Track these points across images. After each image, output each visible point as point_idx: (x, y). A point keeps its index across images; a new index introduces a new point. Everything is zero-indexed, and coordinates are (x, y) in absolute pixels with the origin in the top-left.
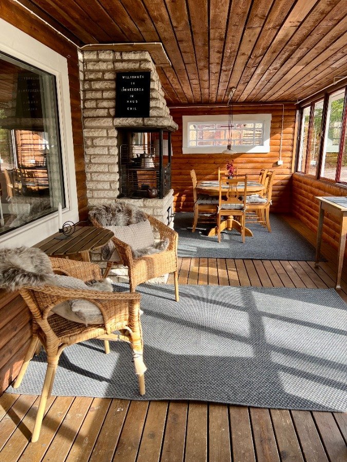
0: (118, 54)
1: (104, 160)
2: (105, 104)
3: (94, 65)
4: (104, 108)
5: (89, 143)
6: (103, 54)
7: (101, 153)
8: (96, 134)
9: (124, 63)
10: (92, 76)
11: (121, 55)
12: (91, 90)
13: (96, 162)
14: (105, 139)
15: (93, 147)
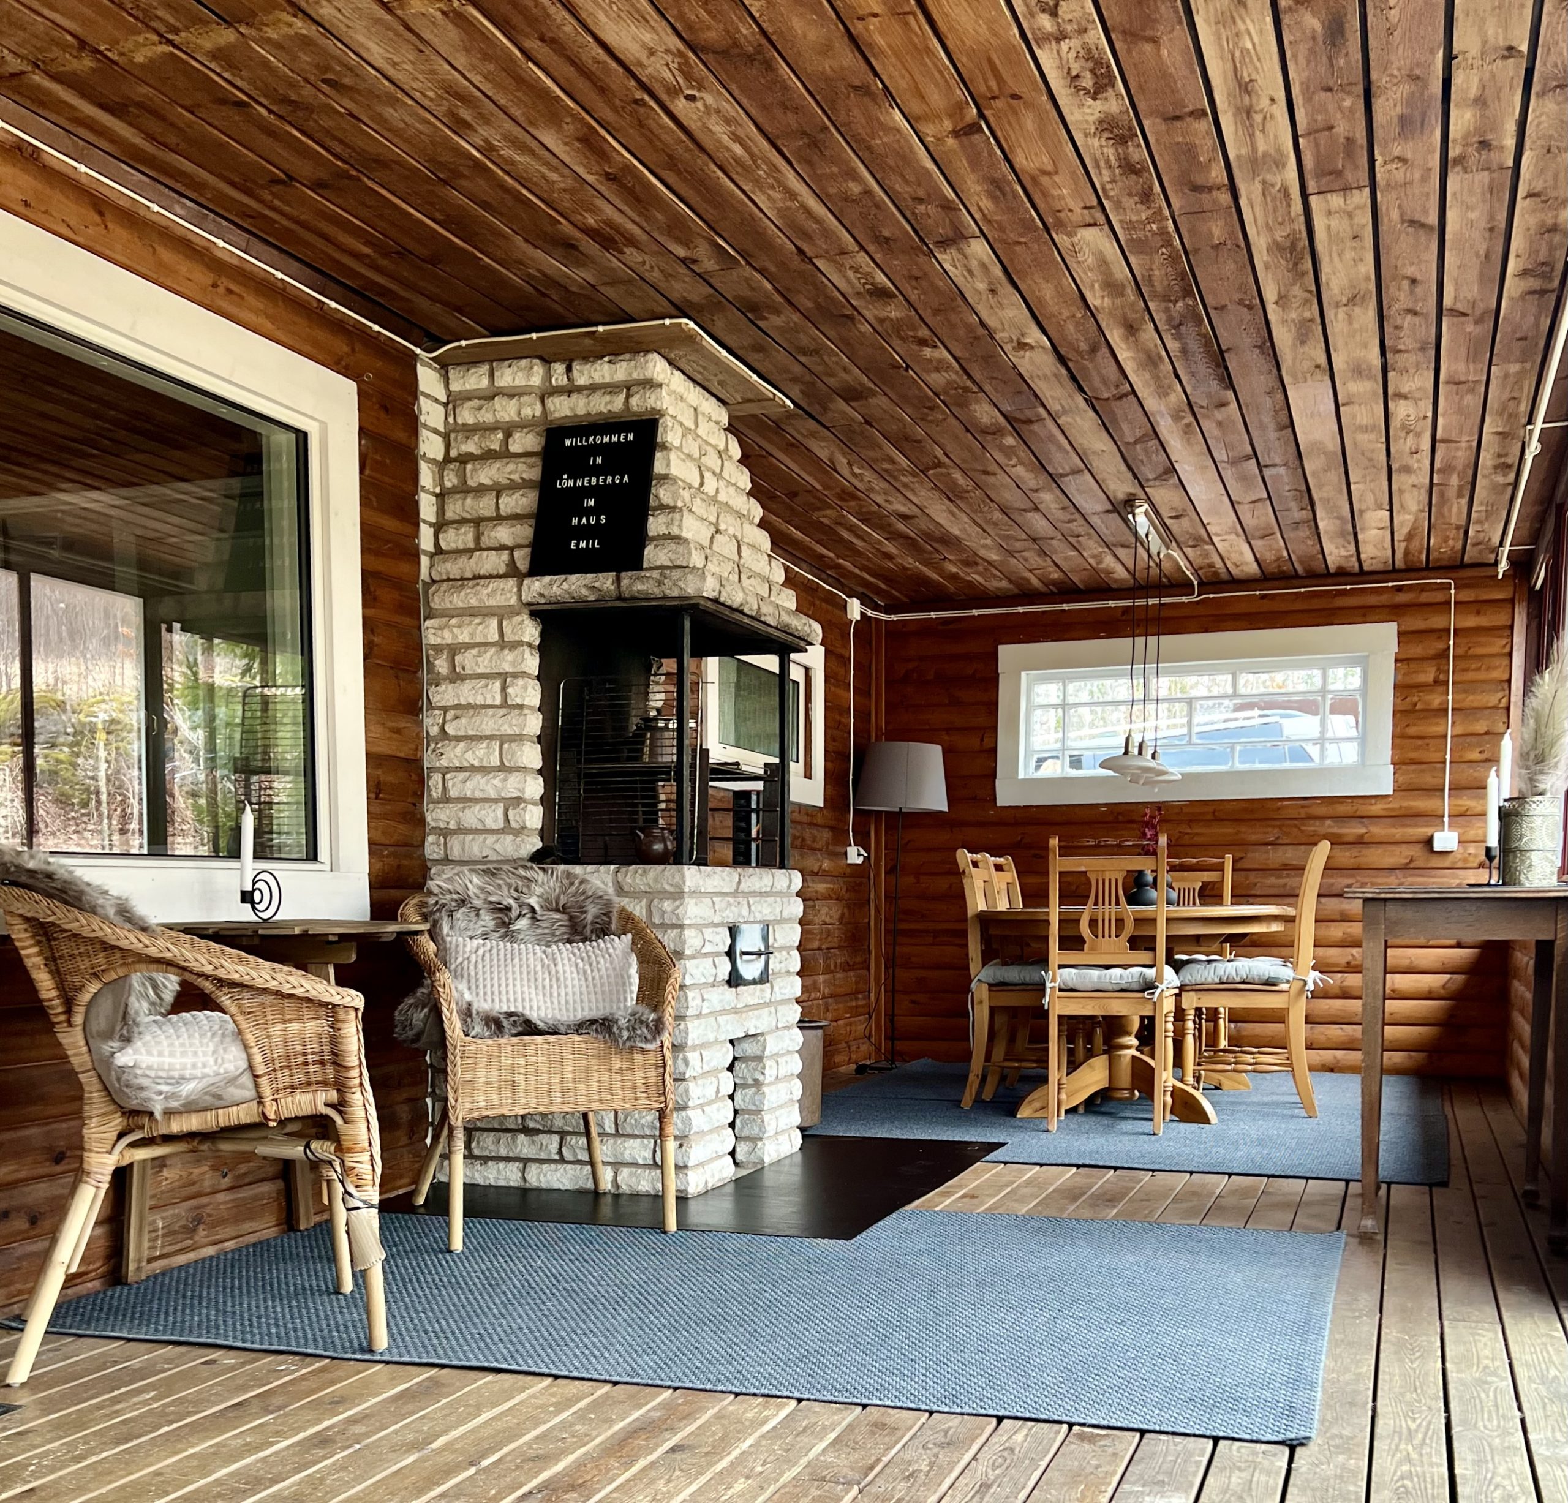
0: (559, 368)
1: (488, 724)
2: (503, 534)
3: (480, 408)
4: (501, 548)
5: (441, 665)
6: (509, 371)
7: (480, 700)
8: (464, 637)
9: (574, 396)
10: (470, 447)
11: (569, 369)
12: (463, 490)
13: (461, 733)
14: (493, 650)
15: (452, 681)
